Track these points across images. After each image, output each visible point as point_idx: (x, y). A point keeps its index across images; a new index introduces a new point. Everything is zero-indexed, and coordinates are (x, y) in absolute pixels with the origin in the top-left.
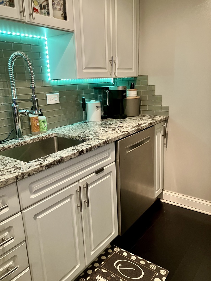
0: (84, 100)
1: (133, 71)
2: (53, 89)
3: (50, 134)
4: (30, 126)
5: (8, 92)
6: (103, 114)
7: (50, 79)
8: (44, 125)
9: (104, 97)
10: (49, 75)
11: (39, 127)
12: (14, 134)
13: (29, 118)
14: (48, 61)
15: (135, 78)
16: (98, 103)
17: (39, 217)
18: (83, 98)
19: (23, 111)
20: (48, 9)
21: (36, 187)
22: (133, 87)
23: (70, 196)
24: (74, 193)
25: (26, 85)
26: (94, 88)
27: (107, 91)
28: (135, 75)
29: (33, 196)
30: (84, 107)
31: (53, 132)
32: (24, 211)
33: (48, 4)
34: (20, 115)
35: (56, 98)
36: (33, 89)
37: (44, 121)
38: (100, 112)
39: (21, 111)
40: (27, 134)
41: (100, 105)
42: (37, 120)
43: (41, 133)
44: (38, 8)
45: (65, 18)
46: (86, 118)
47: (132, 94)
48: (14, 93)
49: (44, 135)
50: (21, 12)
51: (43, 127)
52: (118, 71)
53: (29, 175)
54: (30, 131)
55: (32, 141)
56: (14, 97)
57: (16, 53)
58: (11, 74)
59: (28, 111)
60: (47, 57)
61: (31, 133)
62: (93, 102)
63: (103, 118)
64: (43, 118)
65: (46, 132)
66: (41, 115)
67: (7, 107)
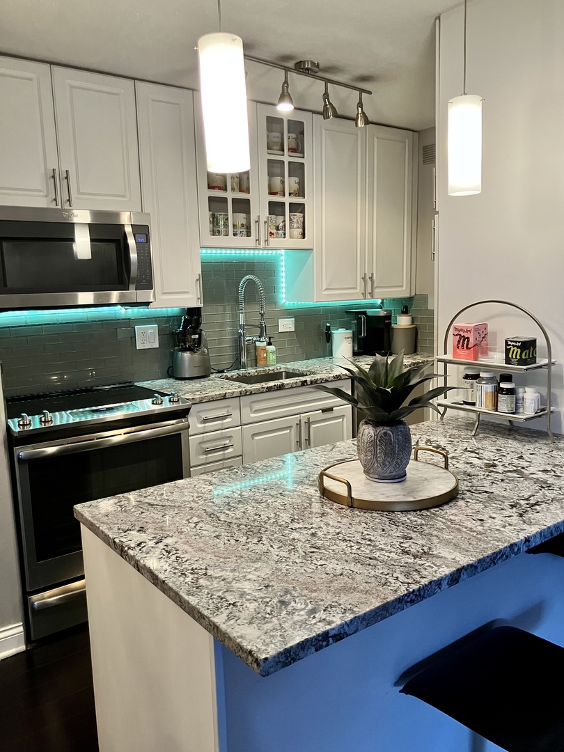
0: (328, 328)
1: (404, 288)
2: (289, 313)
3: (278, 368)
4: (256, 357)
5: (235, 317)
6: (356, 349)
7: (284, 301)
8: (272, 357)
9: (359, 325)
10: (284, 296)
11: (266, 358)
12: (237, 365)
13: (256, 347)
14: (283, 280)
15: (411, 299)
16: (349, 333)
17: (256, 438)
18: (328, 325)
19: (251, 338)
20: (285, 230)
21: (257, 406)
22: (405, 311)
23: (290, 427)
24: (295, 426)
25: (255, 309)
26: (346, 312)
27: (363, 317)
28: (407, 295)
29: (253, 415)
30: (329, 338)
31: (282, 366)
32: (244, 427)
33: (285, 225)
34: (246, 343)
35: (290, 324)
36: (262, 315)
37: (273, 352)
38: (351, 345)
39: (248, 338)
40: (251, 367)
41: (351, 335)
42: (264, 349)
43: (268, 366)
44: (274, 231)
45: (303, 235)
46: (331, 354)
47: (403, 322)
48: (242, 317)
49: (271, 368)
50: (256, 240)
51: (271, 359)
52: (376, 290)
53: (251, 394)
54: (255, 363)
55: (256, 374)
56: (242, 322)
57: (247, 277)
58: (241, 297)
59: (255, 339)
60: (283, 274)
61: (256, 366)
62: (342, 330)
63: (355, 354)
64: (272, 348)
65: (273, 365)
66: (270, 344)
67: (233, 332)
